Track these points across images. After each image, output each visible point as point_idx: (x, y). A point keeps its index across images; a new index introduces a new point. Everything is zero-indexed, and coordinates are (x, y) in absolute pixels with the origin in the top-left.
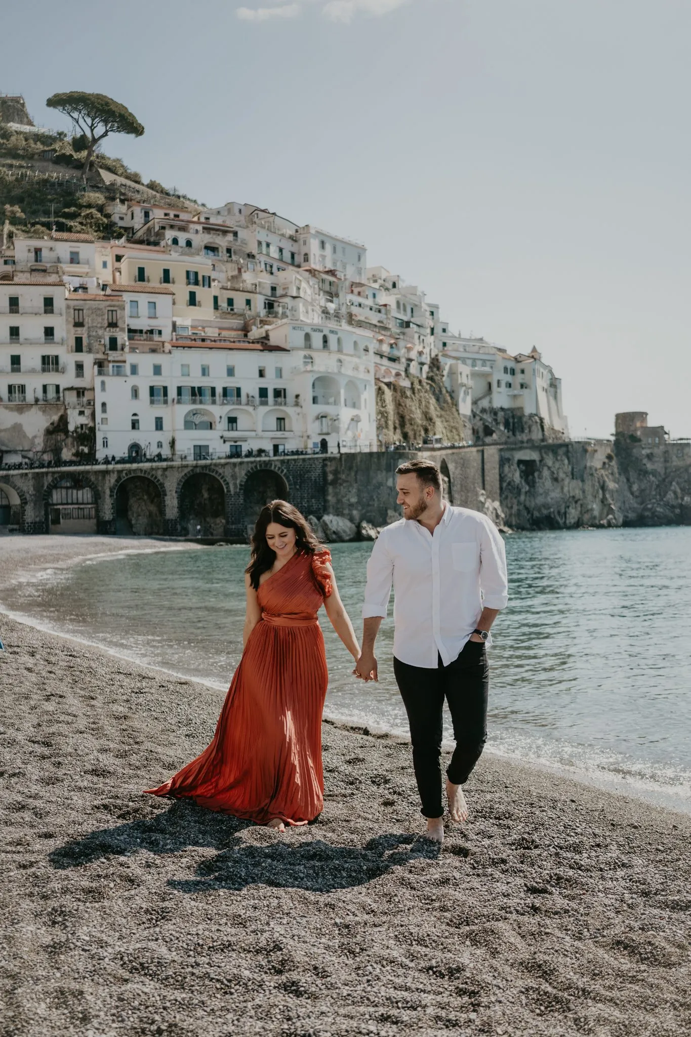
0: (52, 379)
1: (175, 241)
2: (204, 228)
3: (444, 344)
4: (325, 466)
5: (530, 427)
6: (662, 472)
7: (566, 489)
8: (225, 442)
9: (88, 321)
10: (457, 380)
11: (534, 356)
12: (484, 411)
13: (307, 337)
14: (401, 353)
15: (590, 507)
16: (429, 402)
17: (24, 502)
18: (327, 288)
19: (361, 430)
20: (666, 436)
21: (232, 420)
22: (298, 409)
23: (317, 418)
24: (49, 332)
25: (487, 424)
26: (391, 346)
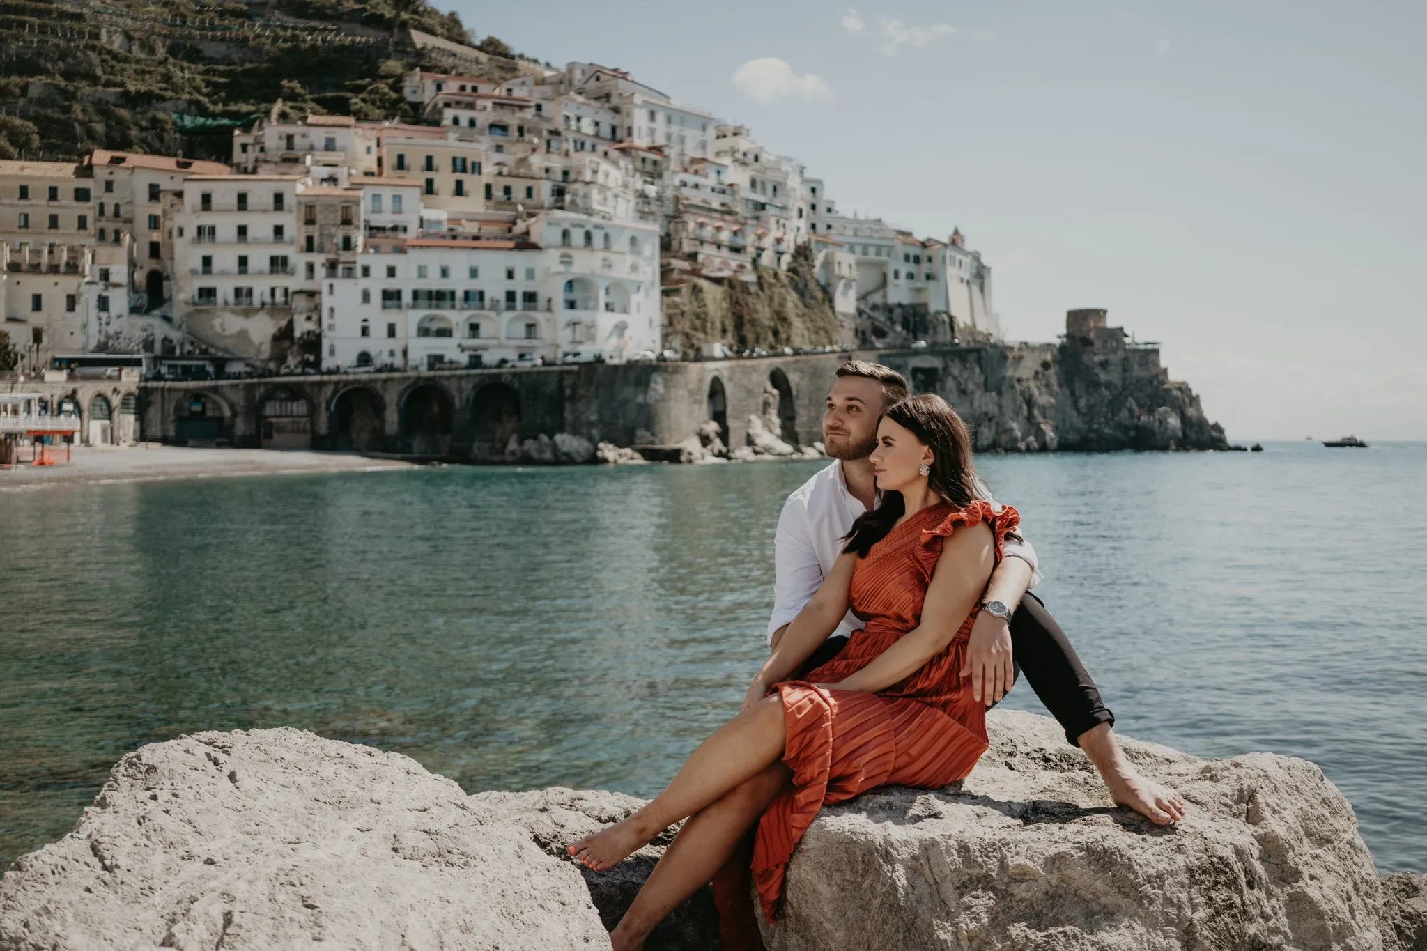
0: (280, 281)
1: (456, 121)
2: (494, 104)
3: (829, 227)
4: (561, 380)
5: (935, 328)
6: (1119, 384)
7: (976, 404)
8: (463, 350)
9: (320, 217)
10: (833, 271)
11: (956, 241)
12: (875, 307)
13: (565, 234)
14: (749, 240)
15: (1007, 426)
16: (785, 299)
17: (235, 414)
18: (649, 167)
19: (631, 338)
20: (1127, 340)
21: (474, 328)
22: (549, 315)
23: (568, 325)
24: (278, 230)
25: (877, 324)
26: (735, 233)
